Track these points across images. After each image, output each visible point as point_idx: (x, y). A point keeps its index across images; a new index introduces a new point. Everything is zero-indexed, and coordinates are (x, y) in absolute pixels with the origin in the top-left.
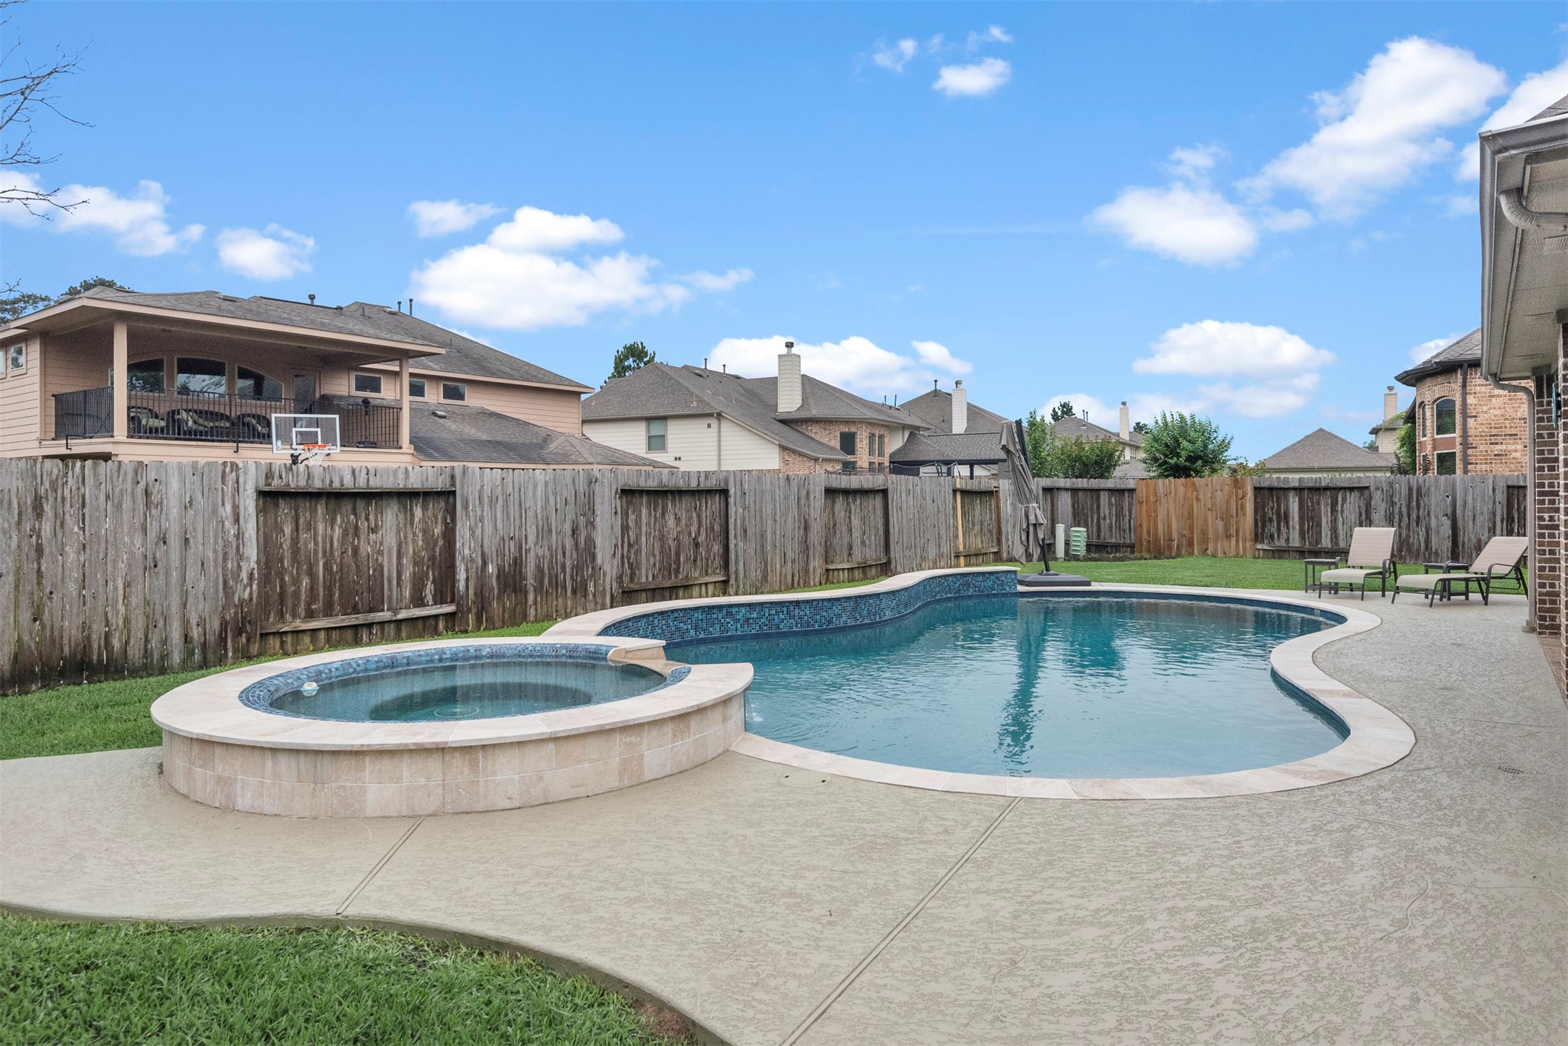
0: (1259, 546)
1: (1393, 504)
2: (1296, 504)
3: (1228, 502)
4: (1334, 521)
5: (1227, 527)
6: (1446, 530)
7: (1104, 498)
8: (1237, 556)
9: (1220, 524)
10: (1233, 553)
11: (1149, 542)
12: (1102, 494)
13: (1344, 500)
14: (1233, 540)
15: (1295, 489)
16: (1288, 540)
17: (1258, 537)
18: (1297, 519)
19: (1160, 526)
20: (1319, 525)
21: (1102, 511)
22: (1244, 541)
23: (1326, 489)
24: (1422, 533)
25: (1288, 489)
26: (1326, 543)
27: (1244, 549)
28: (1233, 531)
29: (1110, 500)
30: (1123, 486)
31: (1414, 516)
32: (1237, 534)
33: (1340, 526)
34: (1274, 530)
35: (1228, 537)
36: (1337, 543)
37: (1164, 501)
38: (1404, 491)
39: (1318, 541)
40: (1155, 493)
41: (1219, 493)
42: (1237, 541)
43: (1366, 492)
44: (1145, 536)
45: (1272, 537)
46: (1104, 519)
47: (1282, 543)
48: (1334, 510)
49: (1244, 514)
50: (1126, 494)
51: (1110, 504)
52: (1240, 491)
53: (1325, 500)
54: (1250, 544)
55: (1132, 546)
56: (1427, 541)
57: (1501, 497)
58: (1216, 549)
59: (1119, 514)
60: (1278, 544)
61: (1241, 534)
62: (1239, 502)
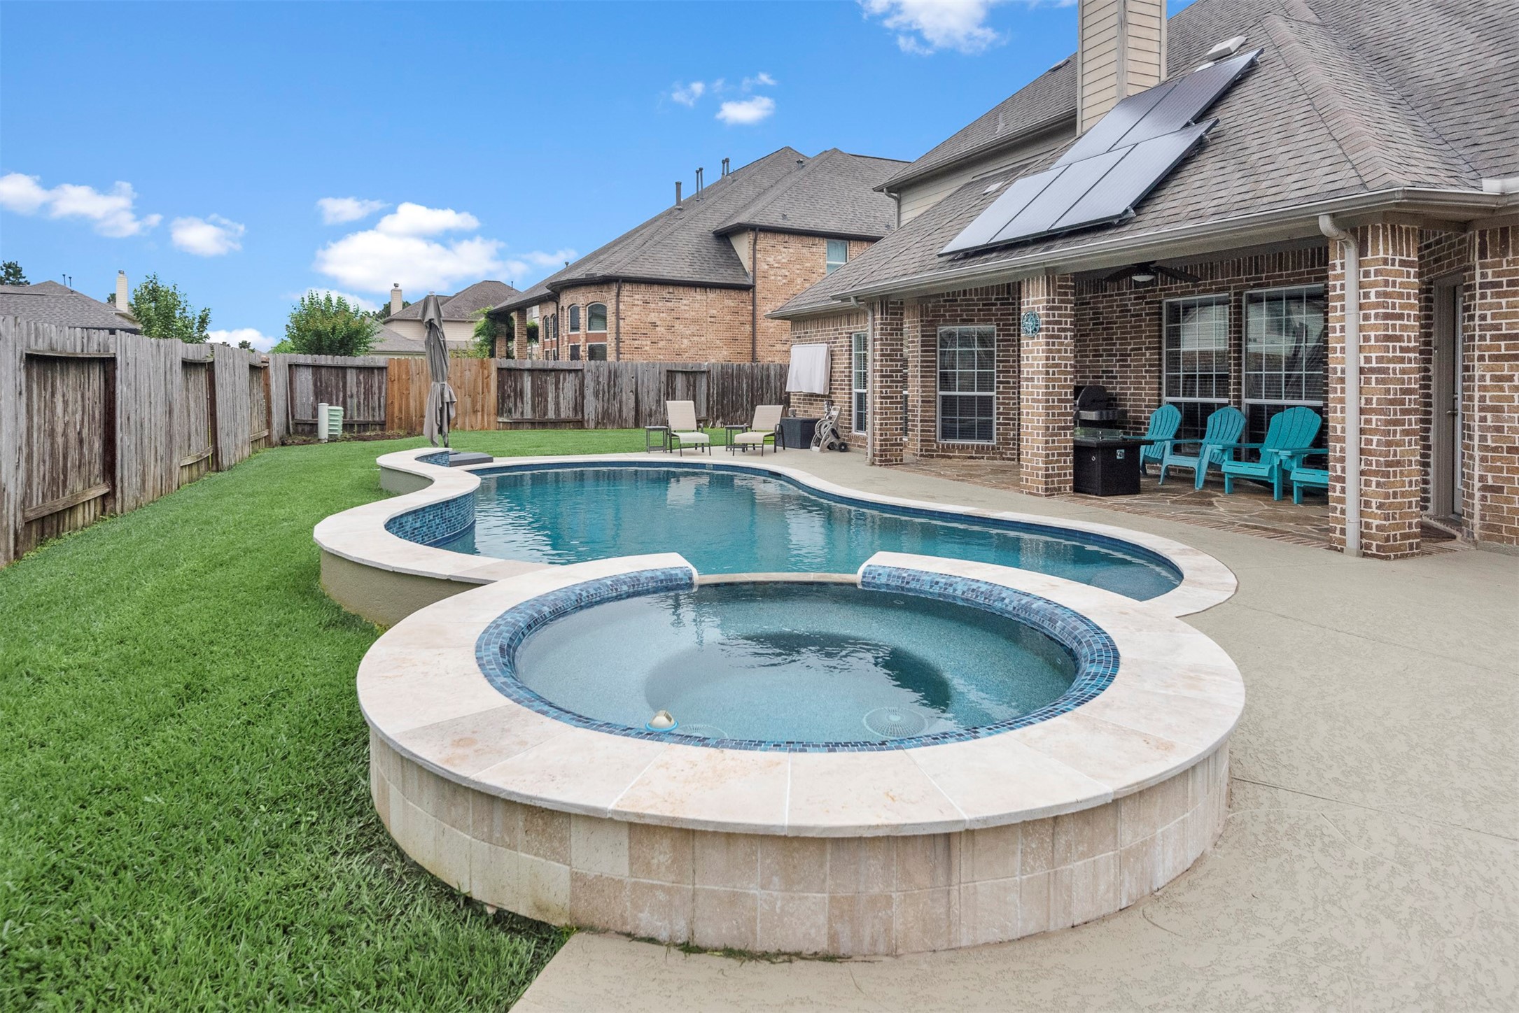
0: (500, 420)
1: (599, 383)
2: (529, 383)
3: (475, 381)
4: (557, 397)
5: (474, 403)
6: (632, 404)
7: (351, 377)
8: (482, 428)
9: (468, 401)
10: (479, 426)
11: (400, 419)
12: (349, 372)
13: (564, 379)
14: (479, 414)
15: (528, 370)
16: (522, 413)
17: (500, 412)
18: (529, 396)
19: (412, 404)
20: (546, 401)
21: (348, 389)
22: (489, 415)
23: (552, 370)
24: (617, 405)
25: (523, 370)
26: (551, 415)
27: (489, 424)
28: (479, 407)
29: (358, 378)
30: (372, 364)
31: (612, 392)
32: (483, 410)
33: (561, 401)
34: (511, 405)
35: (475, 412)
36: (559, 415)
37: (416, 378)
38: (606, 373)
39: (545, 414)
40: (407, 373)
41: (467, 373)
42: (483, 416)
43: (580, 373)
44: (396, 413)
45: (510, 411)
46: (352, 396)
47: (517, 416)
48: (557, 388)
49: (489, 392)
50: (376, 371)
51: (358, 383)
52: (486, 372)
53: (551, 380)
54: (492, 418)
55: (382, 425)
56: (620, 411)
57: (664, 379)
58: (464, 423)
59: (368, 392)
60: (514, 417)
61: (486, 410)
62: (485, 381)
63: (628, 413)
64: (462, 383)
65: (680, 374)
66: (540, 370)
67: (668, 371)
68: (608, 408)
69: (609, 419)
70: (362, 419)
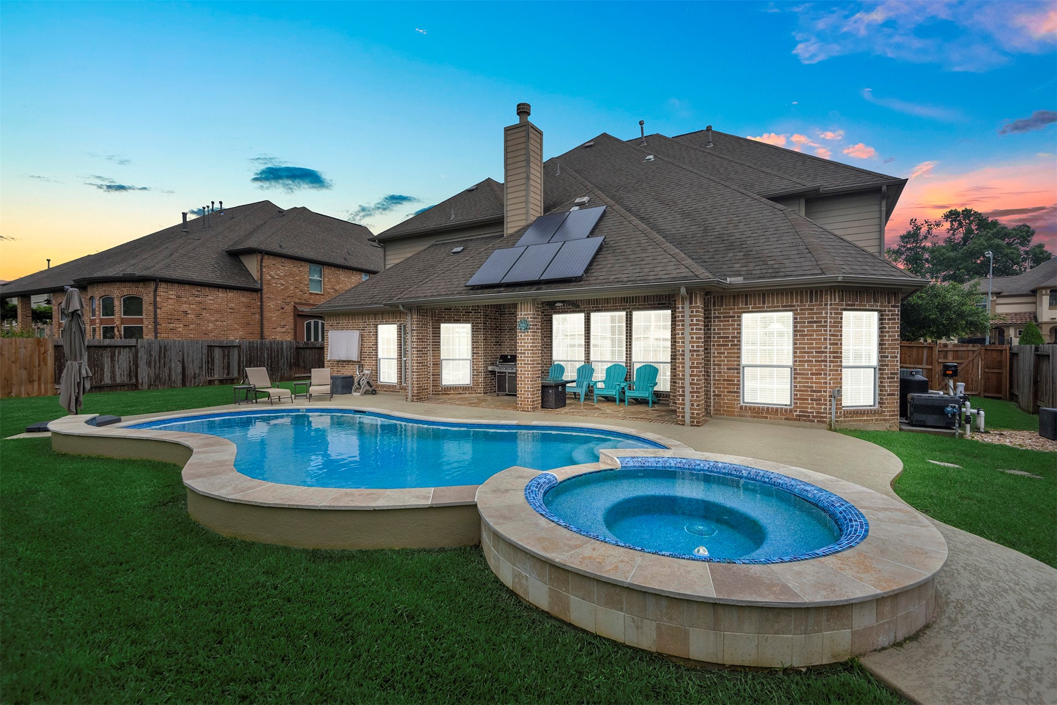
0: (58, 387)
1: (151, 355)
3: (31, 356)
4: (113, 367)
5: (30, 375)
6: (179, 370)
8: (40, 394)
9: (24, 373)
10: (35, 394)
13: (119, 353)
14: (36, 384)
17: (57, 381)
20: (102, 370)
22: (46, 384)
24: (167, 371)
26: (107, 380)
27: (46, 392)
28: (35, 377)
31: (162, 362)
32: (39, 379)
33: (117, 370)
35: (31, 381)
36: (115, 380)
38: (157, 348)
39: (102, 380)
41: (23, 349)
42: (39, 385)
43: (133, 349)
48: (112, 360)
49: (46, 365)
52: (42, 349)
53: (107, 354)
54: (49, 386)
56: (170, 375)
57: (205, 351)
58: (20, 392)
61: (43, 379)
62: (42, 356)
63: (177, 376)
64: (18, 358)
65: (218, 348)
66: (96, 347)
67: (208, 346)
68: (159, 373)
69: (160, 381)
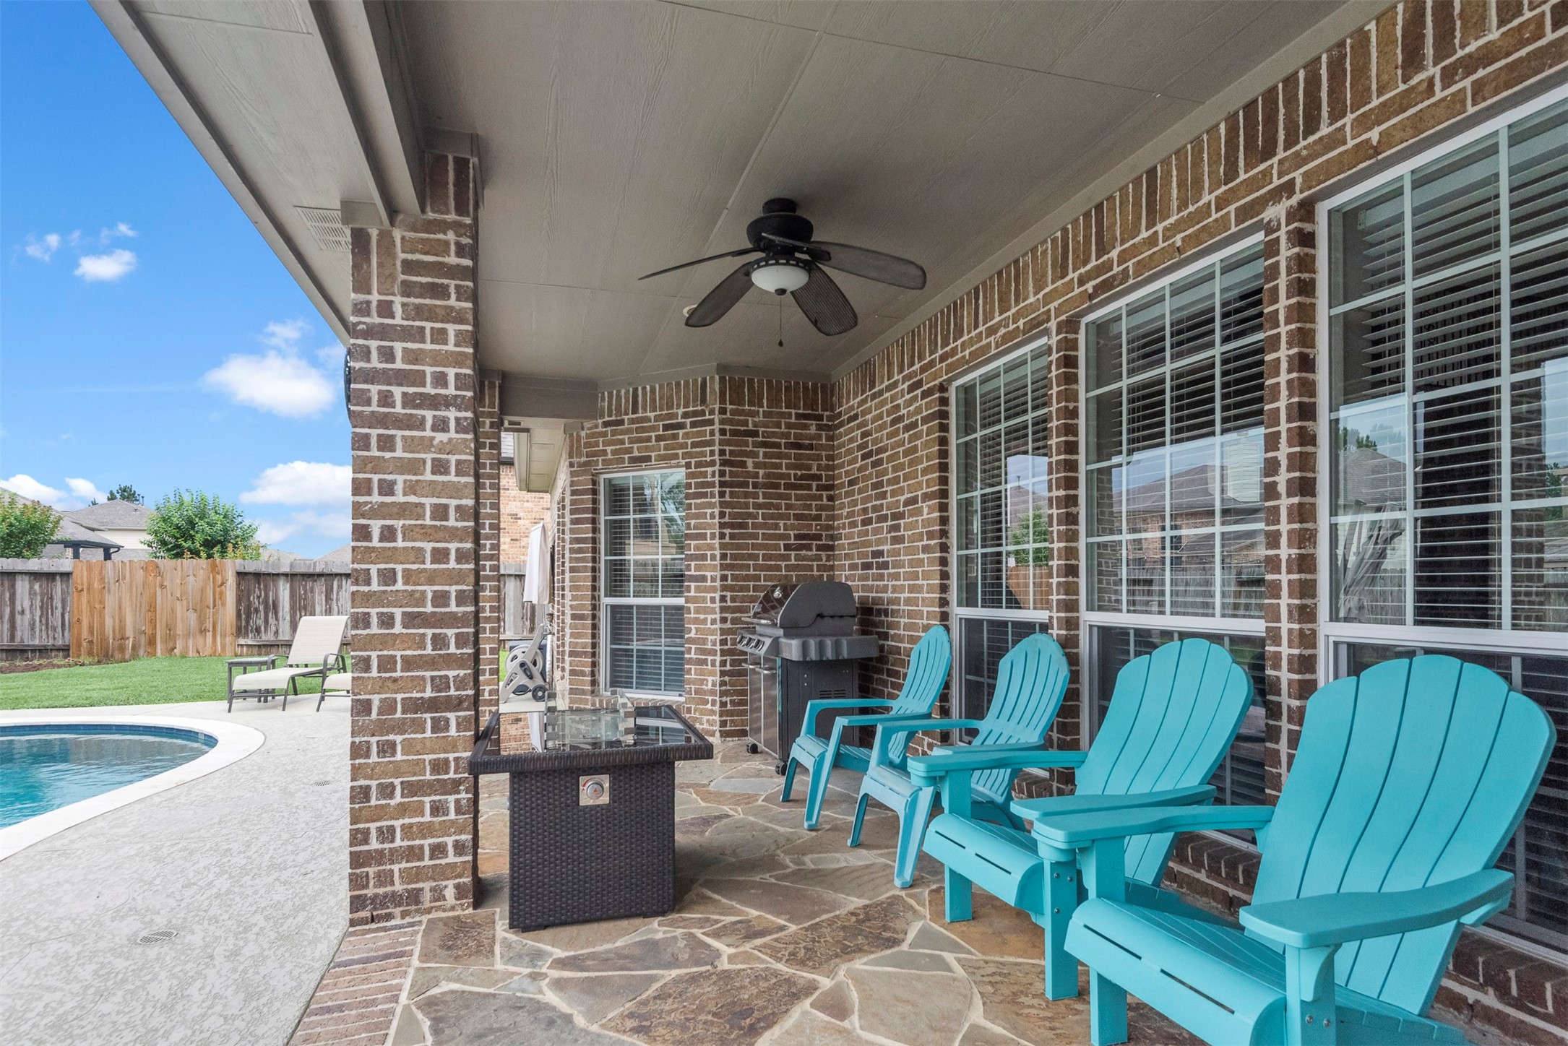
0: (242, 641)
2: (287, 593)
3: (202, 591)
5: (201, 620)
7: (22, 586)
8: (214, 654)
9: (193, 616)
10: (208, 650)
11: (91, 642)
12: (19, 578)
13: (340, 587)
14: (209, 635)
15: (286, 575)
16: (277, 633)
17: (240, 631)
18: (287, 608)
19: (109, 622)
21: (18, 603)
22: (224, 636)
23: (320, 575)
25: (278, 575)
27: (223, 648)
28: (209, 625)
29: (31, 588)
30: (53, 569)
32: (214, 629)
34: (260, 622)
35: (203, 631)
37: (114, 587)
40: (102, 579)
41: (191, 579)
42: (214, 637)
44: (85, 634)
45: (258, 630)
46: (23, 612)
47: (268, 637)
49: (223, 604)
50: (58, 578)
51: (32, 593)
52: (219, 578)
53: (320, 587)
54: (229, 639)
55: (65, 650)
58: (186, 647)
59: (47, 606)
60: (264, 638)
61: (219, 629)
62: (218, 589)
64: (184, 593)
65: (513, 578)
66: (304, 575)
70: (37, 642)
